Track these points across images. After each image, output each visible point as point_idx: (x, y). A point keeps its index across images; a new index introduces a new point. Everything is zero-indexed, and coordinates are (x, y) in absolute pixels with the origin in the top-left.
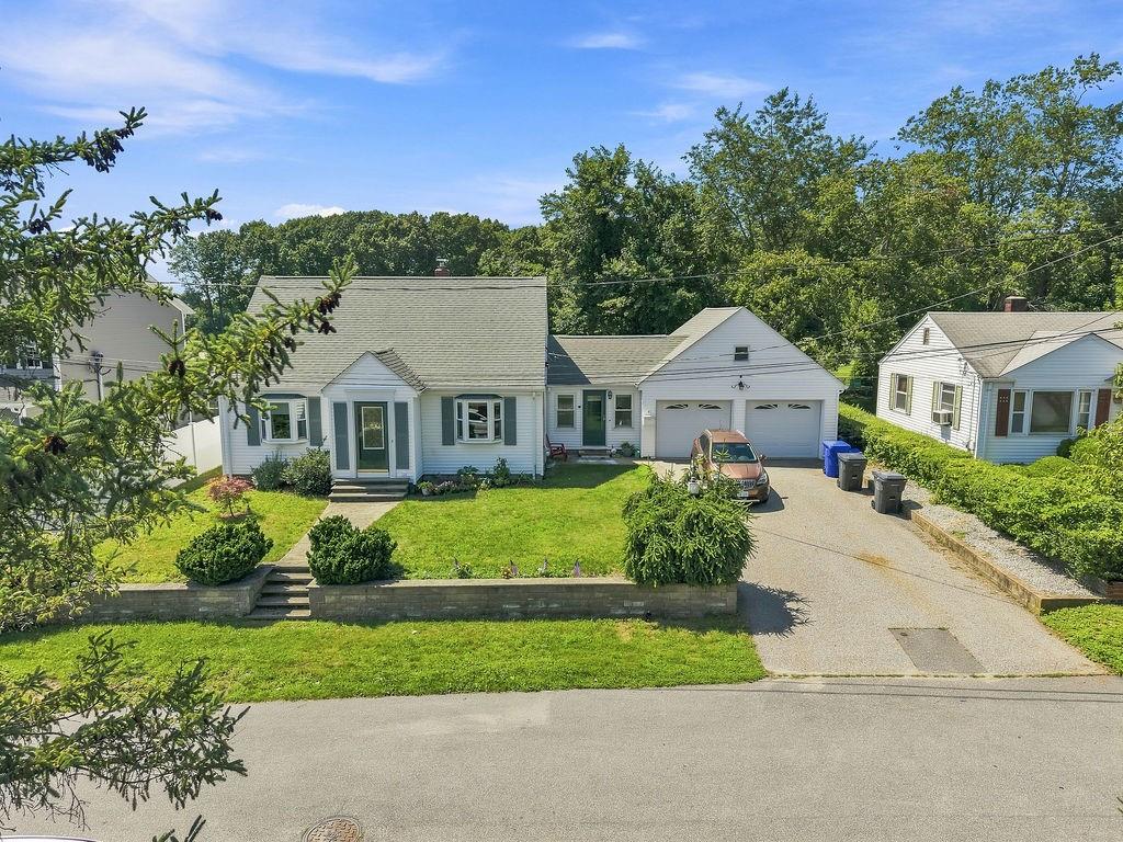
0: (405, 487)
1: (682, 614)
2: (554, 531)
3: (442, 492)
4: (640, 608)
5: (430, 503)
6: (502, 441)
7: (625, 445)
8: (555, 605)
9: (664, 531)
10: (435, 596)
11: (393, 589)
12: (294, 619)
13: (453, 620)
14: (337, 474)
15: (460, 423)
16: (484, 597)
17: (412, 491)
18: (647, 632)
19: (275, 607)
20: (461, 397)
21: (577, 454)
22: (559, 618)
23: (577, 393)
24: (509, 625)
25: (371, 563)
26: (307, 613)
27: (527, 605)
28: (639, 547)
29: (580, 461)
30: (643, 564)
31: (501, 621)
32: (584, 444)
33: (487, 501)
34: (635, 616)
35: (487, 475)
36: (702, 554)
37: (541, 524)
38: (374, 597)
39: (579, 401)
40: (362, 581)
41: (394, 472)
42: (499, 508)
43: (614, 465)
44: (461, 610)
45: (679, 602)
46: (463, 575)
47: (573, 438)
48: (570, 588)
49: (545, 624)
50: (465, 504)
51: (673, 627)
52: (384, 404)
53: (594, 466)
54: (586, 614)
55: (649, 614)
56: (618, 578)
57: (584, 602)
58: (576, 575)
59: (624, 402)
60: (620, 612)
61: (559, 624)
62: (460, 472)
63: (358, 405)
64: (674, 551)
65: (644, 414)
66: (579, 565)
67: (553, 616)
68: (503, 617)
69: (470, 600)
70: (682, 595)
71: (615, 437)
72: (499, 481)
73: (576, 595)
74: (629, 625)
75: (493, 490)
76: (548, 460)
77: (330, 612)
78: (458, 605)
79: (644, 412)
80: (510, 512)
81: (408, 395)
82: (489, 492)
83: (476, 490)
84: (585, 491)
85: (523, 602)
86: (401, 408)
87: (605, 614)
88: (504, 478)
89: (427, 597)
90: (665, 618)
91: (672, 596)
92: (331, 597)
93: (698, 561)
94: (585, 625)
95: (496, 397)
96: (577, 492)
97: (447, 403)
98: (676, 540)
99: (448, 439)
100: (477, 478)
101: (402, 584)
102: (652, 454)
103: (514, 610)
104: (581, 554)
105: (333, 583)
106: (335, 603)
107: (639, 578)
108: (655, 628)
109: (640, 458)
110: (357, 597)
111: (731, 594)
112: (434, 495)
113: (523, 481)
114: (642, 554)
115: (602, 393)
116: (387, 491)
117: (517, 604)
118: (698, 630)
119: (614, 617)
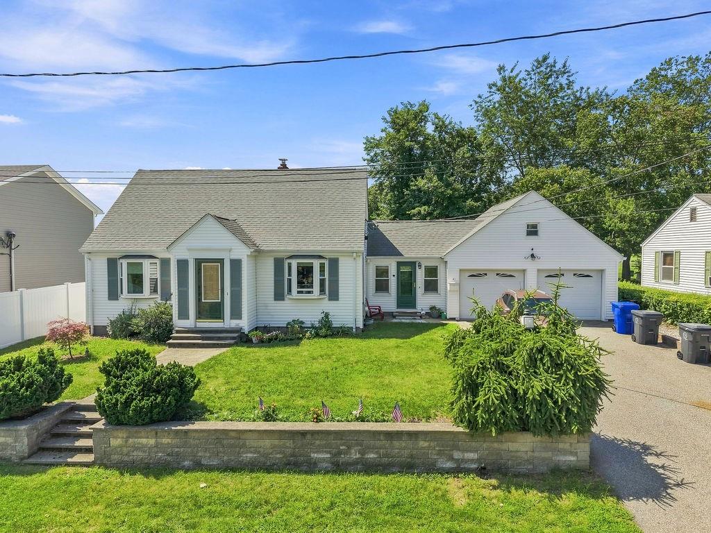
0: (235, 335)
1: (523, 469)
2: (372, 373)
3: (270, 340)
4: (472, 461)
5: (256, 349)
6: (326, 297)
7: (433, 308)
8: (372, 456)
9: (502, 368)
10: (233, 441)
11: (186, 432)
12: (74, 464)
13: (252, 471)
14: (178, 323)
15: (290, 281)
16: (289, 443)
17: (243, 339)
18: (486, 492)
19: (60, 450)
20: (291, 257)
21: (392, 315)
22: (376, 472)
23: (391, 264)
24: (315, 479)
25: (163, 401)
26: (90, 458)
27: (340, 453)
28: (472, 387)
29: (395, 320)
30: (477, 408)
31: (306, 473)
32: (398, 306)
33: (309, 347)
34: (468, 471)
35: (313, 327)
36: (551, 396)
37: (359, 367)
38: (165, 441)
39: (393, 270)
40: (152, 422)
41: (228, 322)
42: (318, 354)
43: (425, 323)
44: (262, 459)
45: (519, 454)
46: (268, 417)
47: (388, 302)
48: (390, 435)
49: (360, 478)
50: (289, 350)
51: (518, 486)
52: (221, 261)
53: (407, 324)
54: (408, 467)
55: (484, 468)
56: (444, 424)
57: (406, 452)
58: (395, 419)
59: (432, 272)
60: (449, 465)
61: (376, 479)
62: (288, 324)
63: (199, 262)
64: (515, 391)
65: (450, 281)
66: (400, 408)
67: (369, 468)
68: (310, 468)
69: (274, 447)
70: (523, 445)
71: (424, 302)
72: (323, 331)
73: (396, 443)
74: (462, 482)
75: (316, 340)
76: (367, 317)
77: (115, 457)
78: (259, 452)
79: (449, 279)
80: (329, 357)
81: (241, 252)
82: (312, 341)
83: (301, 339)
84: (400, 341)
85: (334, 451)
86: (236, 264)
87: (431, 469)
88: (328, 330)
89: (225, 442)
90: (505, 475)
91: (512, 446)
92: (118, 440)
93: (547, 404)
94: (408, 481)
95: (320, 257)
96: (393, 342)
97: (279, 263)
98: (517, 377)
99: (279, 296)
100: (303, 329)
101: (198, 425)
102: (457, 316)
103: (324, 459)
104: (400, 397)
105: (120, 423)
106: (121, 446)
107: (472, 424)
108: (495, 488)
109: (446, 319)
110: (146, 441)
111: (581, 445)
112: (262, 343)
113: (344, 332)
114: (475, 395)
115: (413, 264)
116: (219, 339)
117: (326, 452)
118: (549, 491)
119: (444, 472)
